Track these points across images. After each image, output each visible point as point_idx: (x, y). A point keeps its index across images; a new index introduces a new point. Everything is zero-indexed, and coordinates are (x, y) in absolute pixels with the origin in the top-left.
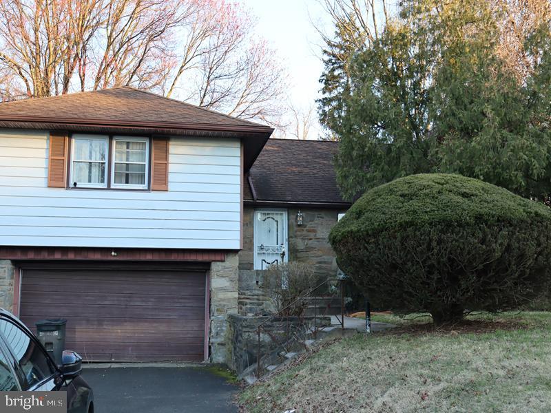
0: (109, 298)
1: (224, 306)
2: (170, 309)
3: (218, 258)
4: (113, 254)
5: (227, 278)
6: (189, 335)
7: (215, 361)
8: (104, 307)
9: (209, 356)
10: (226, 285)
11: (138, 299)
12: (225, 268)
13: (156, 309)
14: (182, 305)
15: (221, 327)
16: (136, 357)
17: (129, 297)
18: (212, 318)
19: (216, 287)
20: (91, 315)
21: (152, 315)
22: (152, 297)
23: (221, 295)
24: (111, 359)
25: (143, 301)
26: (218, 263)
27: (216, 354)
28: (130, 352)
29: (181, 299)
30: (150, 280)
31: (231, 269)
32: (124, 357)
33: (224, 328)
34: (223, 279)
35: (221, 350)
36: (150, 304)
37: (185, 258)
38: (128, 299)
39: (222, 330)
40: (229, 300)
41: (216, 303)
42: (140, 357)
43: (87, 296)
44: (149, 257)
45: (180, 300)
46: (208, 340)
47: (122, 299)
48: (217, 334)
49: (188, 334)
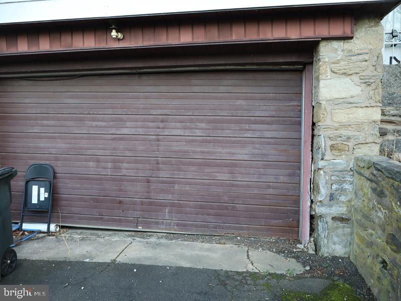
0: (128, 124)
1: (349, 138)
2: (234, 142)
3: (337, 29)
4: (114, 33)
5: (355, 78)
6: (271, 191)
7: (325, 251)
8: (121, 139)
9: (311, 235)
10: (352, 93)
11: (178, 125)
12: (350, 54)
13: (209, 142)
14: (258, 134)
15: (341, 182)
16: (178, 225)
17: (162, 121)
18: (321, 164)
19: (328, 96)
20: (101, 152)
21: (202, 152)
22: (202, 121)
23: (342, 116)
24: (137, 227)
25: (185, 128)
26: (336, 44)
27: (327, 237)
28: (167, 217)
29: (256, 123)
30: (196, 89)
31: (366, 57)
32: (157, 223)
33: (346, 186)
34: (347, 79)
35: (340, 231)
36: (198, 133)
37: (262, 37)
38: (161, 125)
39: (342, 191)
40: (359, 126)
41: (329, 133)
42: (185, 225)
43: (94, 120)
44: (185, 38)
45: (254, 126)
46: (309, 204)
47: (151, 124)
48: (332, 197)
49: (269, 187)
